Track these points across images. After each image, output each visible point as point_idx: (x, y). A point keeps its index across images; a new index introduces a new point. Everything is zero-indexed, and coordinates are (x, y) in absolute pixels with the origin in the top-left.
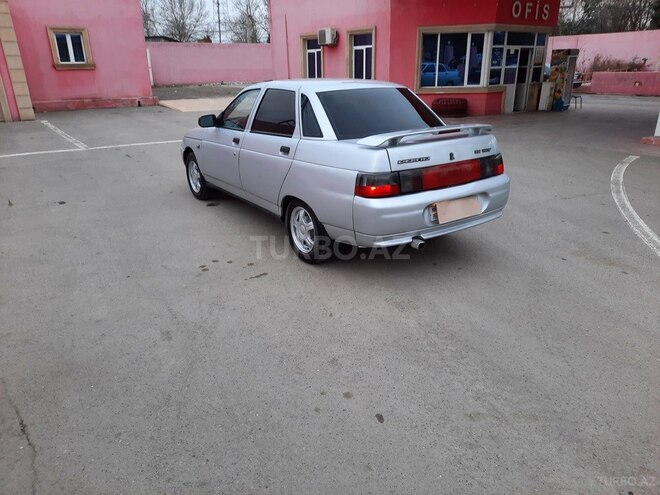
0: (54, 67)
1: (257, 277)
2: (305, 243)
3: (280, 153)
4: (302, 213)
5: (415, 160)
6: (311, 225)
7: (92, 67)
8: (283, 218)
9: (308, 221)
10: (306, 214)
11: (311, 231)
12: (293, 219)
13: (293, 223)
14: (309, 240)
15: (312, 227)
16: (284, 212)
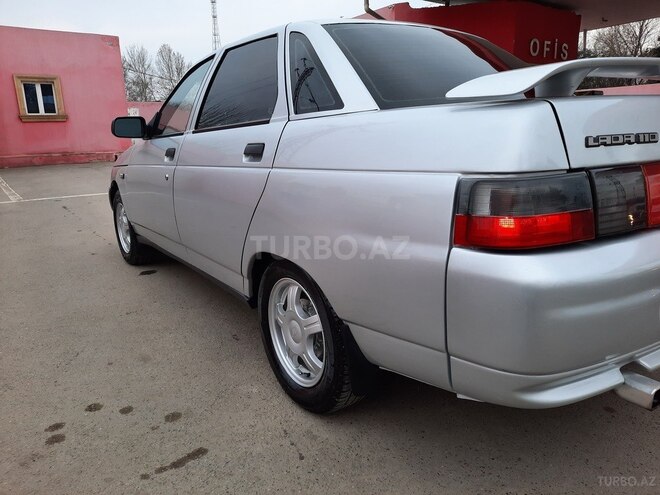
0: (20, 118)
1: (176, 465)
2: (301, 361)
3: (245, 160)
4: (294, 290)
5: (626, 140)
6: (316, 324)
7: (64, 119)
8: (253, 302)
9: (307, 311)
10: (302, 296)
11: (315, 338)
12: (275, 304)
13: (275, 314)
14: (311, 356)
15: (318, 327)
16: (254, 287)
